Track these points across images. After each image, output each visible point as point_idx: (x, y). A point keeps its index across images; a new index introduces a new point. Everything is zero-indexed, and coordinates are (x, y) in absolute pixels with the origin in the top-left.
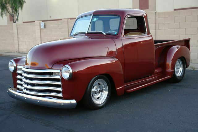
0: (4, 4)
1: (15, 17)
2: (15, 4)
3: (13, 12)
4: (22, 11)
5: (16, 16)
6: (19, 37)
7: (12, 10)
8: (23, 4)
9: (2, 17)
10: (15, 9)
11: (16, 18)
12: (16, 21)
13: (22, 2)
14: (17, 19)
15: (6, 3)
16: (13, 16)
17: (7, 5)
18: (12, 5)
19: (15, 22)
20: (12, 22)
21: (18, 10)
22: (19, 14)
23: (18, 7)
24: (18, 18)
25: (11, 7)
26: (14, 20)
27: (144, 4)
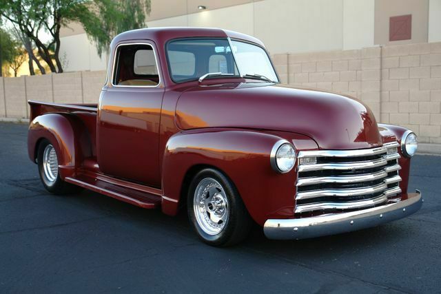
0: (105, 31)
9: (100, 56)
15: (108, 29)
17: (111, 33)
27: (400, 28)
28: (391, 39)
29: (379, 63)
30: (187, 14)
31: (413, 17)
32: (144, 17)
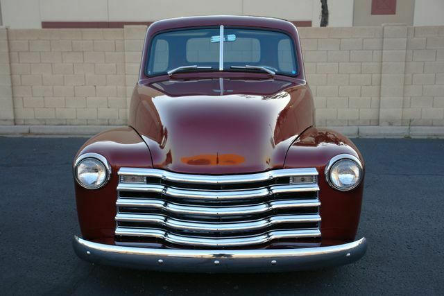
28: (374, 13)
29: (7, 45)
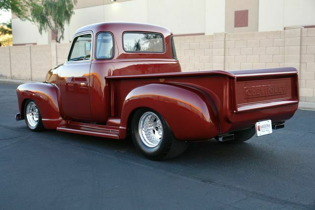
0: (45, 15)
1: (58, 34)
2: (59, 16)
3: (56, 26)
4: (69, 25)
5: (61, 32)
6: (58, 61)
7: (56, 24)
8: (71, 15)
9: (41, 33)
10: (60, 22)
11: (60, 34)
12: (60, 40)
13: (69, 13)
14: (62, 37)
15: (47, 14)
16: (57, 33)
17: (49, 17)
18: (55, 16)
19: (58, 40)
20: (55, 41)
21: (63, 24)
22: (64, 29)
23: (63, 19)
24: (64, 36)
25: (54, 20)
26: (57, 38)
27: (241, 19)
28: (236, 26)
30: (104, 4)
31: (249, 11)
32: (72, 6)
